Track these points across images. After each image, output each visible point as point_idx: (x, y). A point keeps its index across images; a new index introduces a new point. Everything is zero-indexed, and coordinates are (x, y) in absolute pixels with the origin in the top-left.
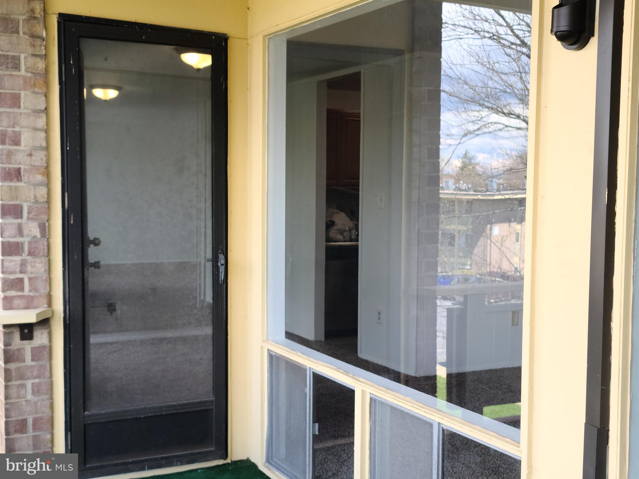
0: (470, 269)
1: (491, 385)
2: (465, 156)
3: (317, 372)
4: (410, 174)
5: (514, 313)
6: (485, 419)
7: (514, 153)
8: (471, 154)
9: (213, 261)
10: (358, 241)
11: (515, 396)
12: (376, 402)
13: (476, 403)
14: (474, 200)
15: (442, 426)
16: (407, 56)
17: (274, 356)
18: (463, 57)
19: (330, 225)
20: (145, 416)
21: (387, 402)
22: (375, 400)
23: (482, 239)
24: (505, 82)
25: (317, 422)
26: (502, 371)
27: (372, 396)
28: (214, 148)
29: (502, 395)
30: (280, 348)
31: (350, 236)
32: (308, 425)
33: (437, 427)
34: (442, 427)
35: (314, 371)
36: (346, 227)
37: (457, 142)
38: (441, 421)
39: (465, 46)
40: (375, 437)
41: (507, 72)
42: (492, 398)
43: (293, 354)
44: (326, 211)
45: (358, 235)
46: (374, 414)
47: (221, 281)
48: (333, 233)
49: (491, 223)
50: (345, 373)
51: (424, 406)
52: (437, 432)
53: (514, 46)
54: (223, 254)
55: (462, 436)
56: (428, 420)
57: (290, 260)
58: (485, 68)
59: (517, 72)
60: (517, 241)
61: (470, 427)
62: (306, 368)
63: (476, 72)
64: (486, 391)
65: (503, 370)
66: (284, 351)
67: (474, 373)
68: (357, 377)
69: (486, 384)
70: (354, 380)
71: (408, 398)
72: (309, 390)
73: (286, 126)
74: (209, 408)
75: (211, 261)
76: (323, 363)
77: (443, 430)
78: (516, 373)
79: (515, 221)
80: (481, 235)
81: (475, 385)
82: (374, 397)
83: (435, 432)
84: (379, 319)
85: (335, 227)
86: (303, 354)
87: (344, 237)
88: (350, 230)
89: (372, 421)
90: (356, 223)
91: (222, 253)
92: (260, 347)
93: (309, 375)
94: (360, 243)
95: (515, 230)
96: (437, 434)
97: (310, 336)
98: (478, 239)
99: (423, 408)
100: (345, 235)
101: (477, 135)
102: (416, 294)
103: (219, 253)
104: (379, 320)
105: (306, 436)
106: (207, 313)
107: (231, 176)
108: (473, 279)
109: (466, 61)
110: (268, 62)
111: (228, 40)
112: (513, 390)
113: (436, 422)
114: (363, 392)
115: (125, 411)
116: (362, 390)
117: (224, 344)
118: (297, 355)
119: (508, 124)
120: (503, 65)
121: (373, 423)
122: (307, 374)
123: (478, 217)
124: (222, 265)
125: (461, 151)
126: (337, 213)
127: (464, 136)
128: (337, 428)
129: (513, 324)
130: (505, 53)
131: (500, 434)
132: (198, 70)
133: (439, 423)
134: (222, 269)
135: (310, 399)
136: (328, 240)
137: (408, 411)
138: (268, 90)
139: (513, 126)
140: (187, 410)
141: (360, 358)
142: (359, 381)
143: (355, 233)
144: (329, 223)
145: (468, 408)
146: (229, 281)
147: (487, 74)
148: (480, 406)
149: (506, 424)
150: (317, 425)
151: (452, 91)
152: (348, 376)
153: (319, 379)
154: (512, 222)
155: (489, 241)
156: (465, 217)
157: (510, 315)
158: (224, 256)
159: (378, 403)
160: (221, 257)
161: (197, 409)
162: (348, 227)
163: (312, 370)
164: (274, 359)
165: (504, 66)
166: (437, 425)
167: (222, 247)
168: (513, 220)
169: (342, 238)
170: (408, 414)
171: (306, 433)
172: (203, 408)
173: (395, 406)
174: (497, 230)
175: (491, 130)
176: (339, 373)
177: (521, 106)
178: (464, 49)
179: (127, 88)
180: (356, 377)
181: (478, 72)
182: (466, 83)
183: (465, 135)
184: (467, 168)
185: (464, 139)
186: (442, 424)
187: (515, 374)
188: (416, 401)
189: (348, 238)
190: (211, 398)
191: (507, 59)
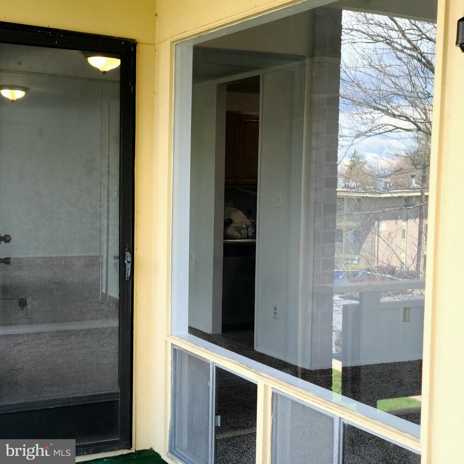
0: (358, 264)
1: (383, 379)
2: (354, 156)
3: (220, 367)
4: (308, 176)
5: (405, 309)
6: (378, 412)
7: (403, 154)
8: (360, 153)
9: (120, 258)
10: (255, 239)
11: (407, 390)
12: (278, 396)
13: (369, 396)
14: (363, 197)
15: (343, 420)
16: (307, 61)
17: (177, 351)
18: (357, 60)
19: (228, 223)
20: (53, 407)
21: (289, 397)
22: (277, 395)
23: (370, 235)
24: (396, 84)
25: (219, 415)
26: (393, 365)
27: (274, 390)
28: (122, 150)
29: (394, 388)
30: (183, 343)
31: (247, 234)
32: (210, 418)
33: (338, 422)
34: (343, 422)
35: (217, 365)
36: (243, 225)
37: (350, 143)
38: (342, 416)
39: (359, 50)
40: (276, 430)
41: (398, 75)
42: (385, 392)
43: (197, 349)
44: (224, 210)
45: (255, 233)
46: (276, 408)
47: (128, 278)
48: (231, 231)
49: (379, 220)
50: (248, 368)
51: (325, 401)
52: (338, 426)
53: (405, 50)
54: (130, 252)
55: (357, 428)
56: (329, 414)
57: (194, 258)
58: (377, 71)
59: (407, 75)
60: (404, 237)
61: (370, 422)
62: (209, 362)
63: (368, 74)
64: (379, 384)
65: (395, 364)
66: (188, 346)
67: (367, 366)
68: (260, 372)
69: (378, 378)
70: (257, 375)
71: (310, 394)
72: (212, 384)
73: (191, 129)
74: (114, 399)
75: (118, 258)
76: (226, 358)
77: (344, 425)
78: (407, 367)
79: (401, 219)
80: (370, 231)
81: (368, 379)
82: (276, 391)
83: (336, 426)
84: (275, 313)
85: (234, 225)
86: (206, 349)
87: (241, 234)
88: (247, 228)
89: (274, 415)
90: (253, 221)
91: (128, 251)
92: (165, 341)
93: (212, 369)
94: (257, 240)
95: (401, 227)
96: (338, 428)
97: (208, 329)
98: (367, 234)
99: (325, 403)
100: (242, 232)
101: (368, 136)
102: (311, 291)
103: (126, 250)
104: (275, 315)
105: (209, 427)
106: (114, 309)
107: (137, 177)
108: (361, 274)
109: (360, 64)
110: (175, 67)
111: (137, 46)
112: (404, 384)
113: (337, 417)
114: (265, 386)
115: (34, 403)
116: (265, 384)
117: (129, 339)
118: (200, 350)
119: (398, 126)
120: (394, 68)
121: (275, 416)
122: (211, 368)
123: (368, 215)
124: (128, 262)
125: (351, 151)
126: (234, 211)
127: (356, 138)
128: (236, 420)
129: (404, 320)
130: (397, 56)
131: (401, 430)
132: (104, 73)
133: (340, 418)
134: (129, 266)
135: (213, 392)
136: (226, 237)
137: (309, 406)
138: (175, 94)
139: (403, 127)
140: (94, 402)
141: (257, 352)
142: (261, 376)
143: (251, 231)
144: (227, 221)
145: (362, 402)
146: (135, 278)
147: (379, 77)
148: (373, 399)
149: (399, 417)
150: (219, 417)
151: (345, 94)
152: (250, 370)
153: (221, 374)
154: (398, 219)
155: (377, 236)
156: (356, 215)
157: (402, 311)
158: (131, 254)
159: (280, 398)
160: (128, 254)
161: (103, 401)
162: (245, 225)
163: (215, 365)
164: (177, 353)
165: (396, 69)
166: (338, 420)
167: (128, 245)
168: (399, 217)
169: (239, 235)
170: (309, 408)
171: (208, 425)
172: (108, 400)
173: (296, 400)
174: (384, 226)
175: (381, 131)
176: (243, 368)
177: (411, 108)
178: (358, 53)
179: (34, 89)
180: (258, 372)
181: (371, 75)
182: (358, 85)
183: (357, 136)
184: (355, 166)
185: (356, 140)
186: (343, 419)
187: (405, 368)
188: (318, 396)
189: (245, 235)
190: (117, 389)
191: (398, 62)
